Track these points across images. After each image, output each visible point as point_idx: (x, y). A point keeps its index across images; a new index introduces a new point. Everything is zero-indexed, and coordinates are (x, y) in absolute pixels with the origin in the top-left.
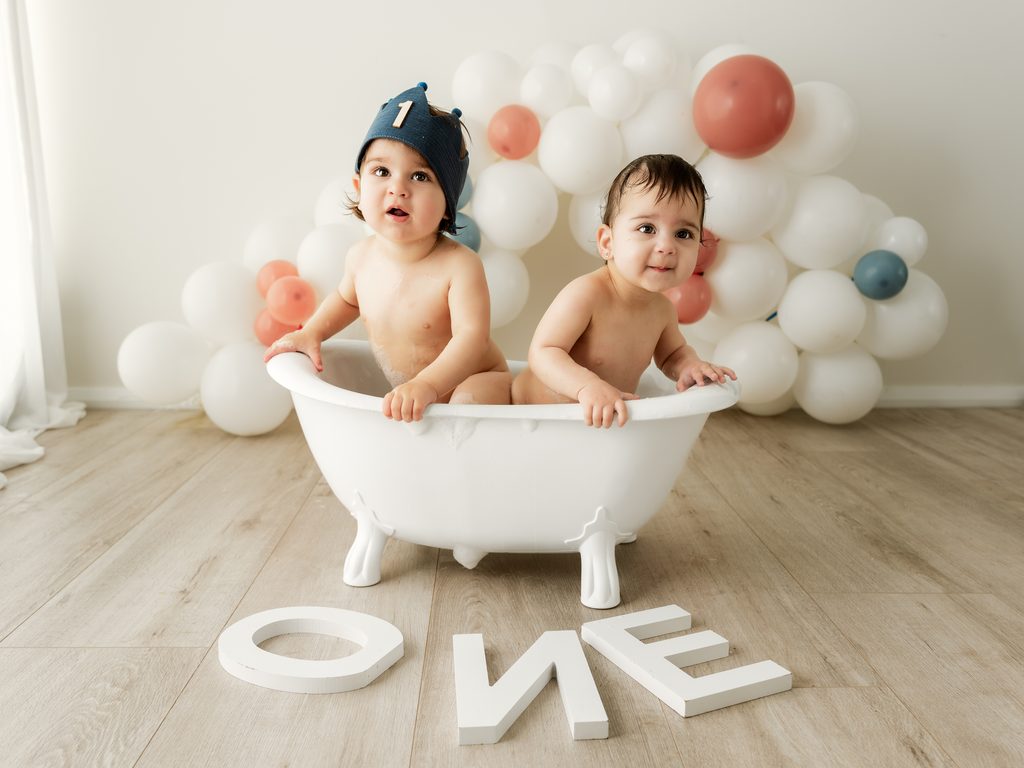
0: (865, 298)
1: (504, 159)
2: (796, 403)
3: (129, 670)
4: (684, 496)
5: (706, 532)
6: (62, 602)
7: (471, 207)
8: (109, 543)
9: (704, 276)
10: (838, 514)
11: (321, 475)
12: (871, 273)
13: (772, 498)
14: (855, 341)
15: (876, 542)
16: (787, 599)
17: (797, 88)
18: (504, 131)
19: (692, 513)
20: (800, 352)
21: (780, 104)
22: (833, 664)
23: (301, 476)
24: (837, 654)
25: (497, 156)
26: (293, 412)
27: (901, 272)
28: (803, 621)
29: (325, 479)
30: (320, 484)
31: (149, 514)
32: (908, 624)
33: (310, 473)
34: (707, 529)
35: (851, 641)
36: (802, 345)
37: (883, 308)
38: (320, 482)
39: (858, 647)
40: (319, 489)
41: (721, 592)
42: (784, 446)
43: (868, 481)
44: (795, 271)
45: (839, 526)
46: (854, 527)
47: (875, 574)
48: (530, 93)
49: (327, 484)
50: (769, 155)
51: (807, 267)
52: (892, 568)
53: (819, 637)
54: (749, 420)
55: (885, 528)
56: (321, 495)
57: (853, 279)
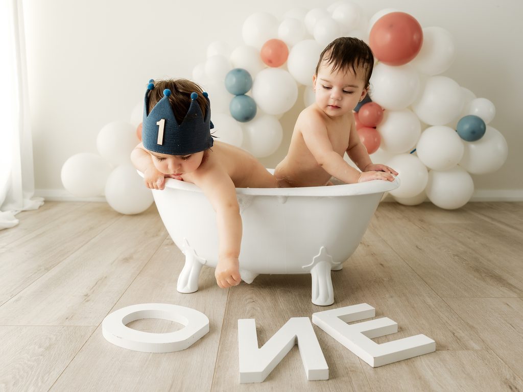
0: (463, 140)
1: (269, 67)
2: (427, 198)
3: (50, 339)
4: (368, 246)
5: (381, 264)
6: (17, 301)
7: (252, 92)
8: (47, 269)
9: (376, 129)
10: (454, 255)
11: (169, 234)
12: (467, 127)
13: (417, 247)
14: (458, 164)
15: (477, 270)
16: (429, 301)
17: (424, 30)
18: (269, 52)
19: (373, 254)
20: (429, 170)
21: (415, 37)
22: (459, 337)
23: (157, 235)
24: (460, 332)
25: (266, 66)
26: (154, 203)
27: (482, 127)
28: (439, 312)
29: (170, 237)
30: (168, 239)
31: (72, 254)
32: (500, 314)
33: (162, 234)
34: (382, 263)
35: (468, 324)
36: (430, 167)
37: (473, 146)
38: (167, 238)
39: (472, 327)
40: (166, 242)
41: (392, 297)
42: (422, 221)
43: (469, 238)
44: (425, 126)
45: (456, 262)
46: (464, 262)
47: (478, 287)
48: (283, 33)
49: (171, 239)
50: (409, 64)
51: (431, 124)
52: (487, 284)
53: (449, 322)
54: (403, 208)
55: (481, 263)
56: (167, 245)
57: (456, 131)
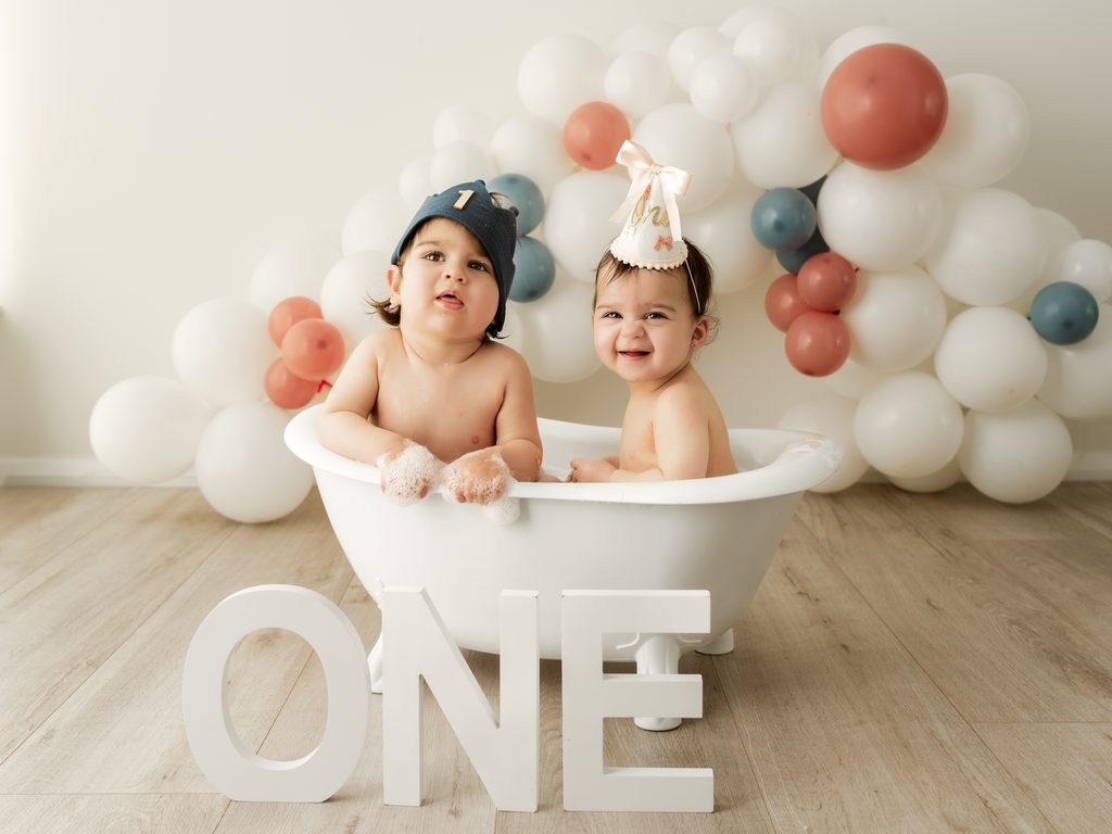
0: (1046, 342)
1: (584, 169)
2: (962, 475)
4: (817, 600)
5: (845, 647)
7: (542, 229)
8: (94, 665)
9: (840, 315)
10: (1011, 622)
11: (354, 573)
12: (1053, 310)
13: (929, 602)
14: (1036, 397)
15: (1057, 658)
16: (942, 731)
18: (584, 134)
19: (827, 622)
20: (965, 410)
21: (929, 103)
22: (995, 809)
23: (327, 577)
24: (1001, 798)
25: (576, 165)
26: (315, 489)
27: (1089, 310)
28: (960, 756)
29: (359, 581)
30: (353, 587)
31: (139, 627)
32: (1090, 760)
33: (338, 574)
34: (846, 643)
35: (1018, 781)
36: (967, 404)
37: (1068, 354)
38: (352, 584)
39: (1025, 789)
40: (351, 593)
41: (861, 722)
42: (947, 534)
43: (1052, 578)
44: (955, 308)
45: (1012, 638)
46: (1030, 640)
47: (1053, 698)
48: (617, 88)
49: (362, 587)
50: (919, 164)
51: (970, 303)
52: (1075, 692)
53: (979, 777)
54: (905, 500)
55: (1069, 640)
56: (355, 601)
57: (1029, 319)
